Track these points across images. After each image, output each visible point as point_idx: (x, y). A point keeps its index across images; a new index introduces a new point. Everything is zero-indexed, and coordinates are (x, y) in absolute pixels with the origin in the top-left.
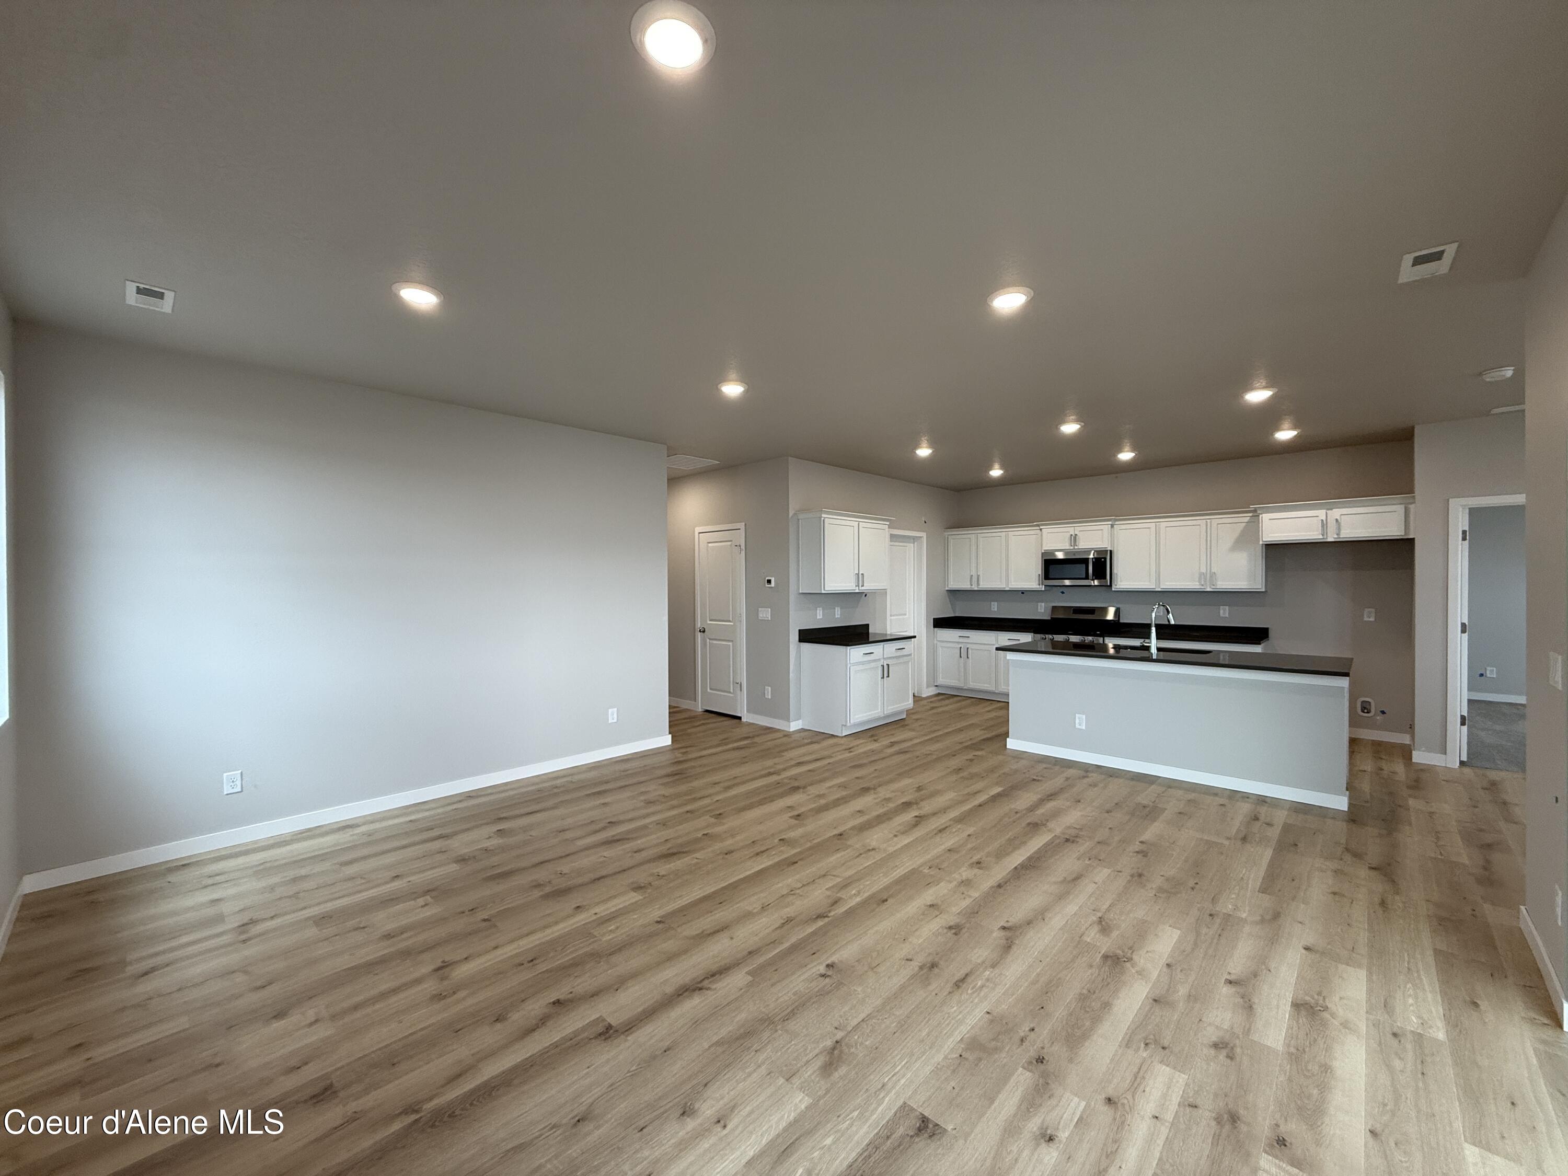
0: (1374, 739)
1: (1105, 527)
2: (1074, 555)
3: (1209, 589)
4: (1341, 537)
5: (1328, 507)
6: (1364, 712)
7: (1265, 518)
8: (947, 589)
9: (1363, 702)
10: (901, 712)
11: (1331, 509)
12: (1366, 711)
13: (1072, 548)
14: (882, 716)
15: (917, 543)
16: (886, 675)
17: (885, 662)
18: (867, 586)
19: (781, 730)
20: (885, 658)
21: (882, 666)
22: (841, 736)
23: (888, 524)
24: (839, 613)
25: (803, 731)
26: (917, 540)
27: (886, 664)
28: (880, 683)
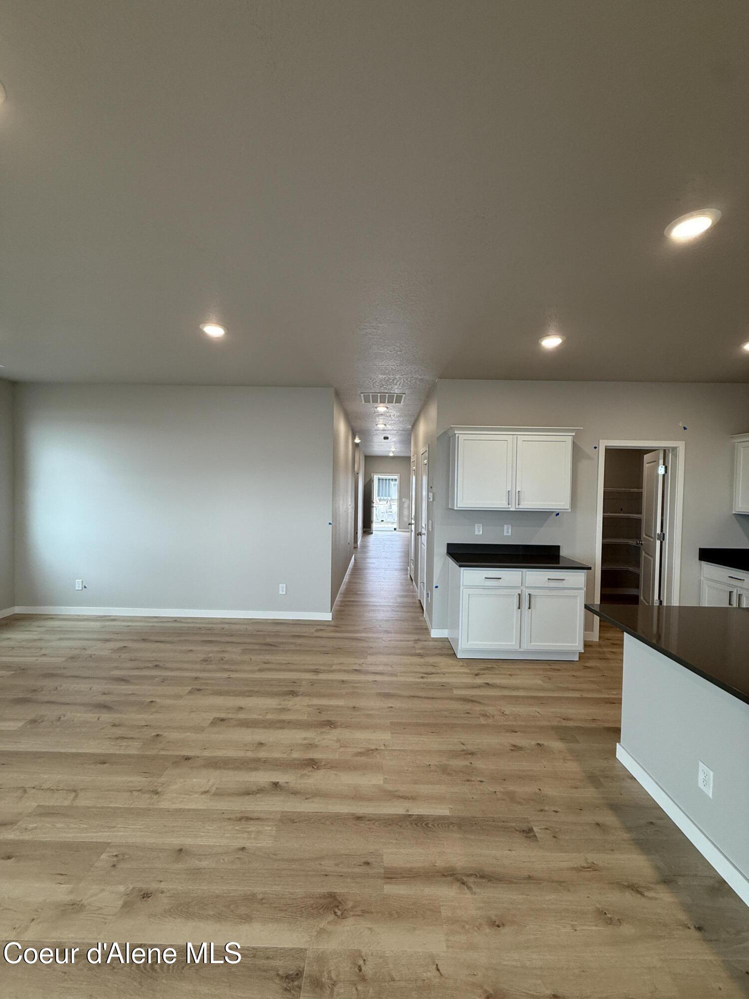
8: (734, 513)
14: (520, 650)
15: (670, 454)
16: (527, 606)
17: (526, 592)
18: (529, 504)
19: (429, 634)
20: (526, 587)
21: (519, 595)
22: (458, 657)
23: (574, 434)
24: (510, 530)
25: (442, 641)
26: (671, 451)
27: (527, 594)
28: (516, 613)
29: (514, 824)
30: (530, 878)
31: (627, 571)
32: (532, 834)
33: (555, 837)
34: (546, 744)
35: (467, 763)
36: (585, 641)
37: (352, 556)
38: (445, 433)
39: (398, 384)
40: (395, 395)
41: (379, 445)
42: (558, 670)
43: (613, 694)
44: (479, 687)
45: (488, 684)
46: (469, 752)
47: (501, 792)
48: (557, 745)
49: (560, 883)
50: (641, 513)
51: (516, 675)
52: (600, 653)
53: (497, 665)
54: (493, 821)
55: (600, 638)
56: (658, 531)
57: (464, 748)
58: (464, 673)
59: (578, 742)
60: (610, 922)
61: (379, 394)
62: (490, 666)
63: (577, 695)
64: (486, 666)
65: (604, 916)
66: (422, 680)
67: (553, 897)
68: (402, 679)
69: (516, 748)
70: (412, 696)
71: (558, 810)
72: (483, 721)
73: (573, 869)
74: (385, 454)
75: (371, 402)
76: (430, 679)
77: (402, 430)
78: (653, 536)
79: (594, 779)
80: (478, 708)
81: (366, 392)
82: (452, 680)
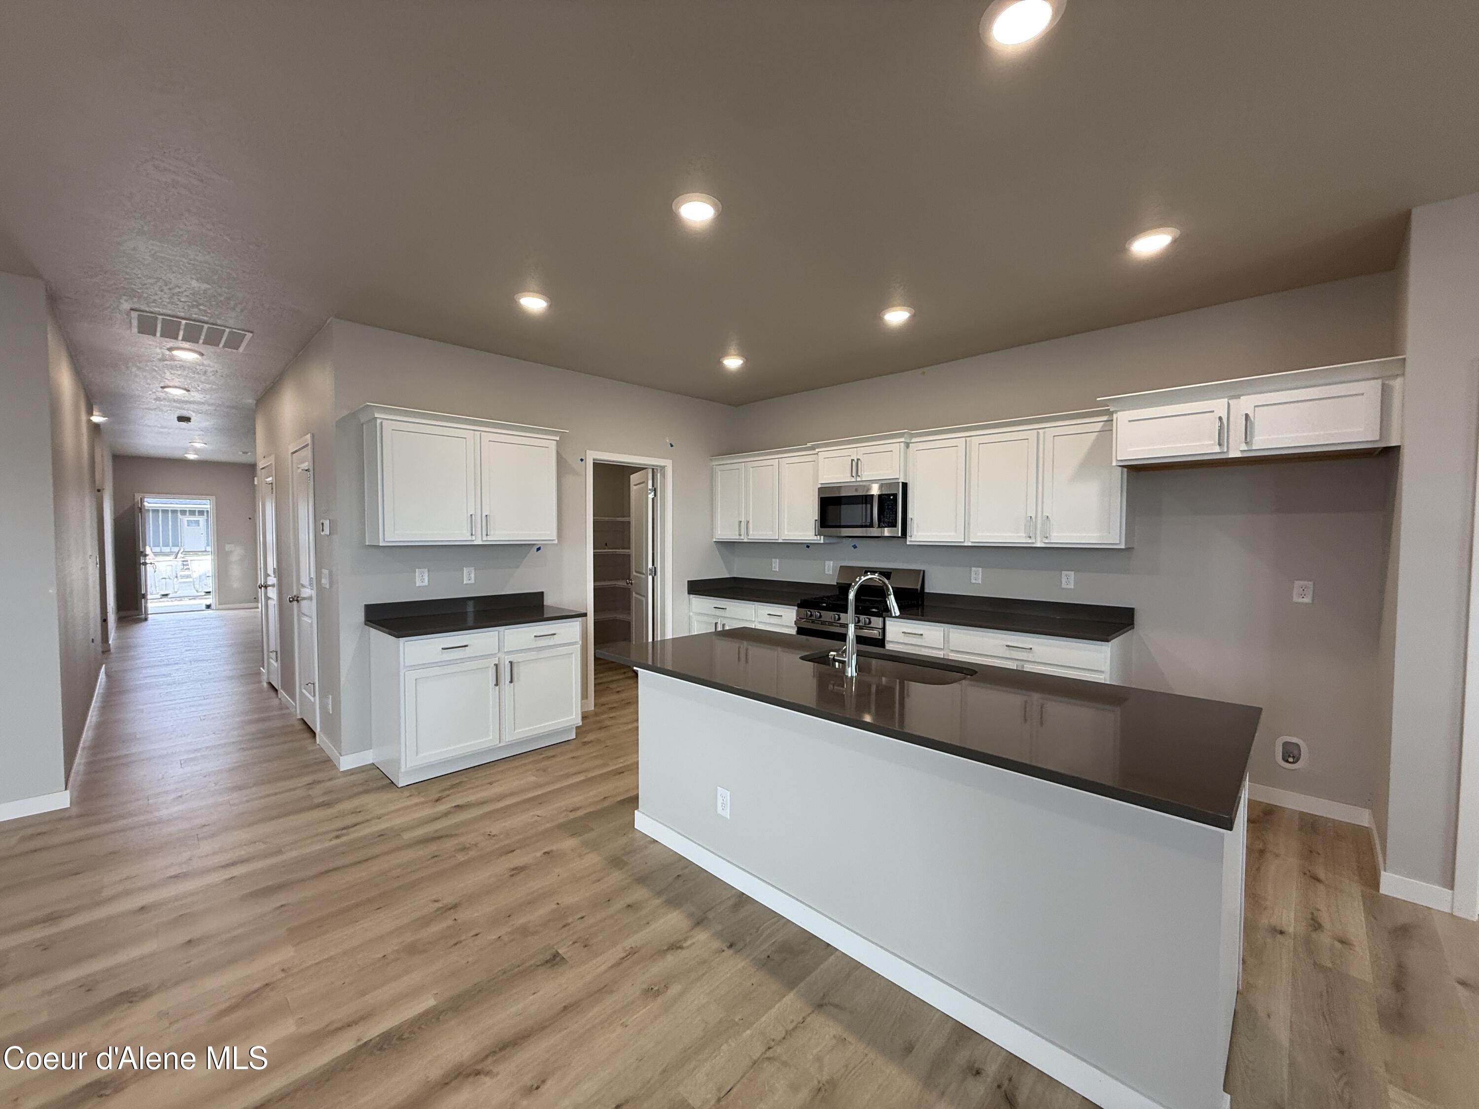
0: (1302, 810)
1: (895, 446)
2: (856, 490)
3: (1039, 545)
4: (1254, 448)
5: (1233, 393)
6: (1287, 761)
7: (1122, 418)
8: (715, 540)
9: (1286, 745)
10: (566, 730)
11: (1238, 397)
12: (1291, 760)
13: (854, 480)
14: (500, 745)
15: (659, 474)
16: (508, 679)
17: (507, 659)
18: (500, 534)
19: (335, 767)
20: (505, 652)
21: (496, 665)
22: (400, 786)
23: (558, 438)
24: (473, 576)
25: (363, 772)
26: (659, 471)
27: (507, 662)
28: (492, 691)
29: (532, 962)
30: (565, 1008)
31: (615, 621)
32: (558, 959)
33: (586, 946)
34: (554, 848)
35: (450, 922)
36: (582, 713)
37: (100, 668)
38: (354, 415)
39: (238, 309)
40: (227, 330)
41: (161, 433)
42: (553, 756)
43: (621, 763)
44: (446, 814)
45: (458, 806)
46: (450, 906)
47: (508, 933)
48: (569, 843)
49: (600, 990)
50: (629, 548)
51: (498, 781)
52: (599, 722)
53: (467, 777)
54: (505, 973)
55: (595, 706)
56: (650, 566)
57: (439, 905)
58: (416, 805)
59: (592, 830)
60: (658, 993)
61: (184, 322)
62: (457, 781)
63: (581, 778)
64: (449, 784)
65: (651, 992)
66: (338, 841)
67: (596, 1010)
68: (294, 854)
69: (517, 870)
70: (322, 873)
71: (584, 914)
72: (461, 857)
73: (612, 967)
74: (177, 454)
75: (158, 334)
76: (355, 834)
77: (228, 407)
78: (644, 572)
79: (616, 862)
80: (449, 844)
81: (147, 309)
82: (397, 821)
